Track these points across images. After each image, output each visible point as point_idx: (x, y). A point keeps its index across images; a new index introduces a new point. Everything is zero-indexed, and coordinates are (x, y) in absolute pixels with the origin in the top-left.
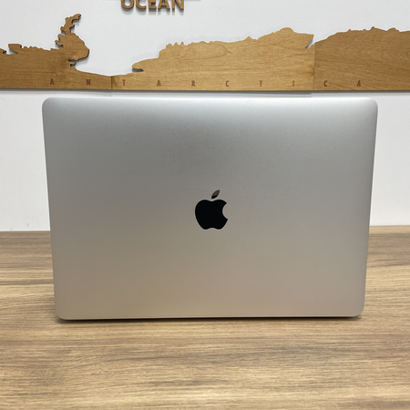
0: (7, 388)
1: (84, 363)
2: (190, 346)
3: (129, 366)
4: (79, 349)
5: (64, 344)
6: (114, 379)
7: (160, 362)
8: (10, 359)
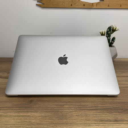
0: (48, 120)
1: (71, 111)
2: (106, 105)
3: (88, 112)
4: (67, 105)
5: (61, 103)
6: (85, 118)
7: (98, 111)
8: (44, 108)
